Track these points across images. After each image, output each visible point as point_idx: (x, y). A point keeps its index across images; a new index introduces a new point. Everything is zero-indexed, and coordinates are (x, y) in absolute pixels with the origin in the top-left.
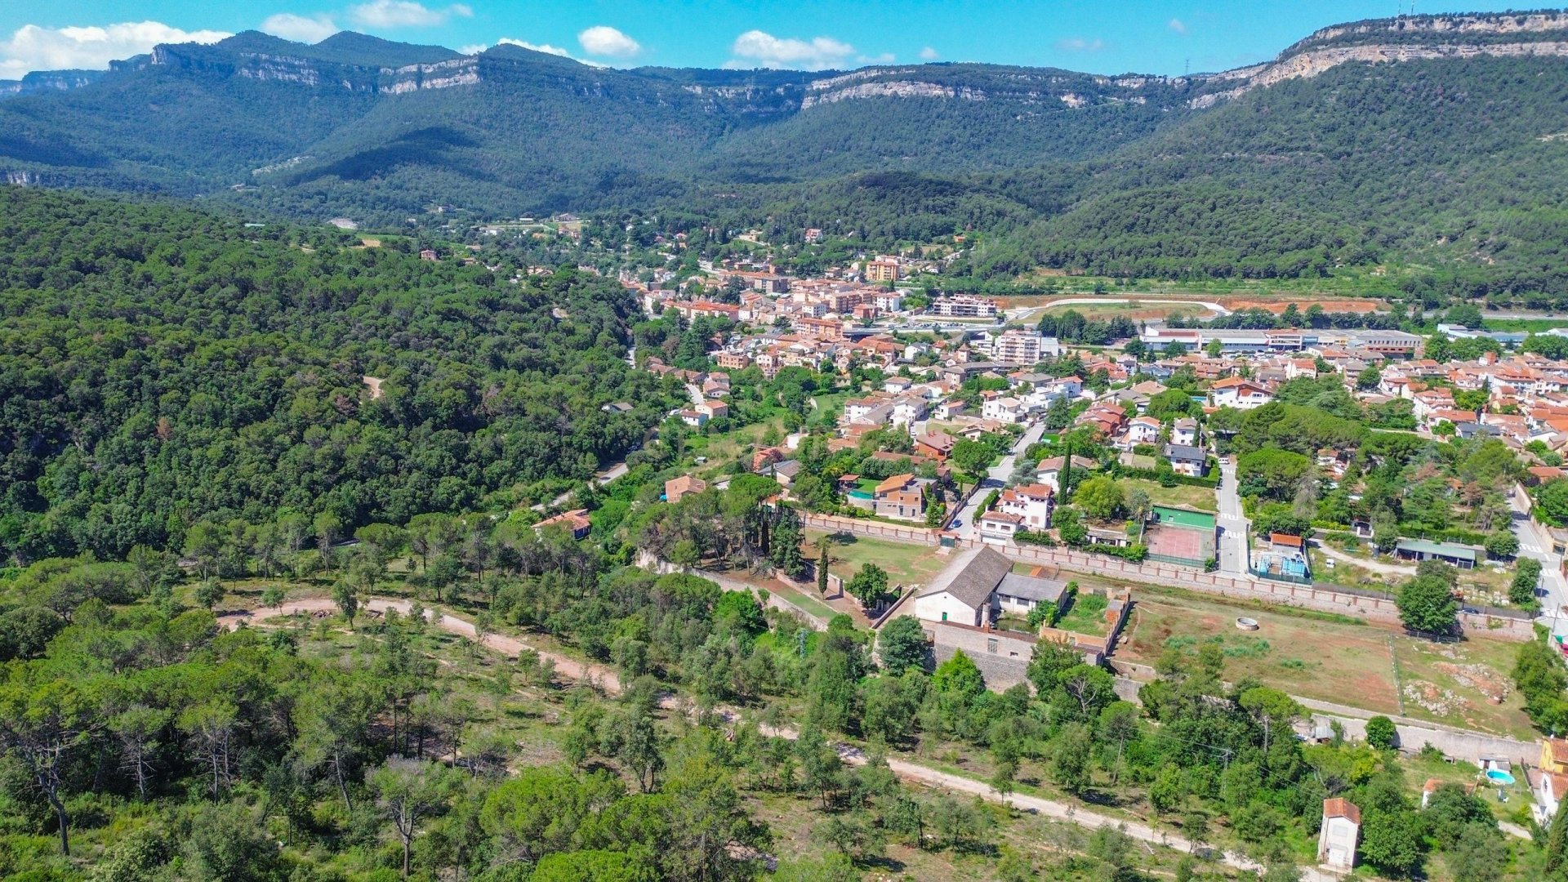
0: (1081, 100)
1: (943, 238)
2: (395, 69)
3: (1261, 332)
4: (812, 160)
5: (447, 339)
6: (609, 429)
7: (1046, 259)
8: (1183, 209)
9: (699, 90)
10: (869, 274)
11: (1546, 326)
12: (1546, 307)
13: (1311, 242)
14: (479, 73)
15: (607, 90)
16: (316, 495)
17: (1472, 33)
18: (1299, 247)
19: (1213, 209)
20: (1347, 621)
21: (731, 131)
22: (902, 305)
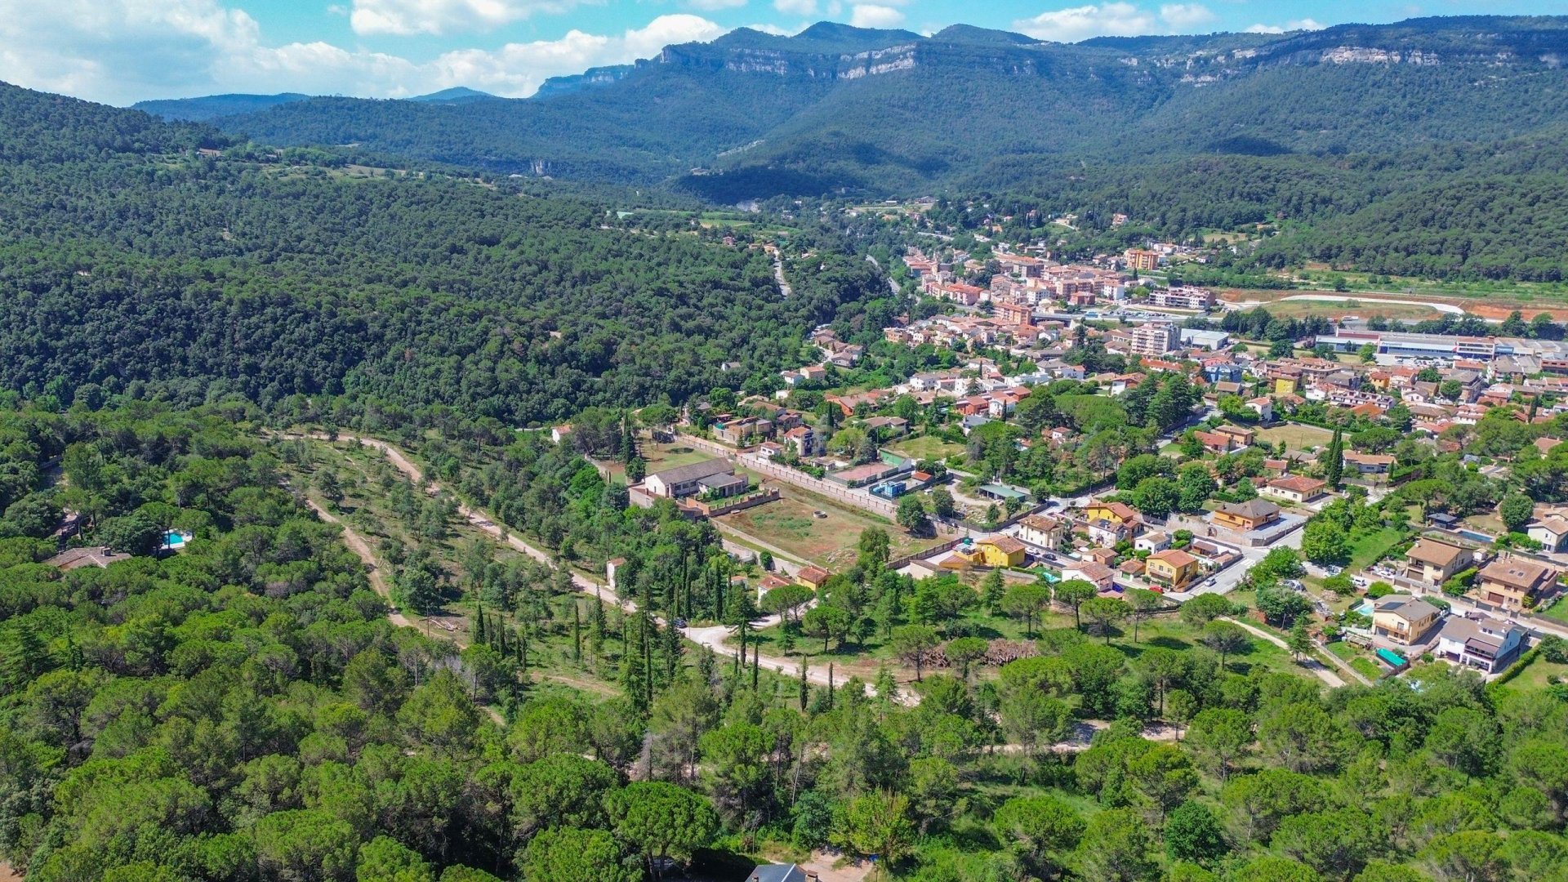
1: (1244, 226)
2: (853, 55)
9: (1134, 61)
10: (1129, 262)
14: (914, 58)
21: (1162, 103)
22: (1128, 294)
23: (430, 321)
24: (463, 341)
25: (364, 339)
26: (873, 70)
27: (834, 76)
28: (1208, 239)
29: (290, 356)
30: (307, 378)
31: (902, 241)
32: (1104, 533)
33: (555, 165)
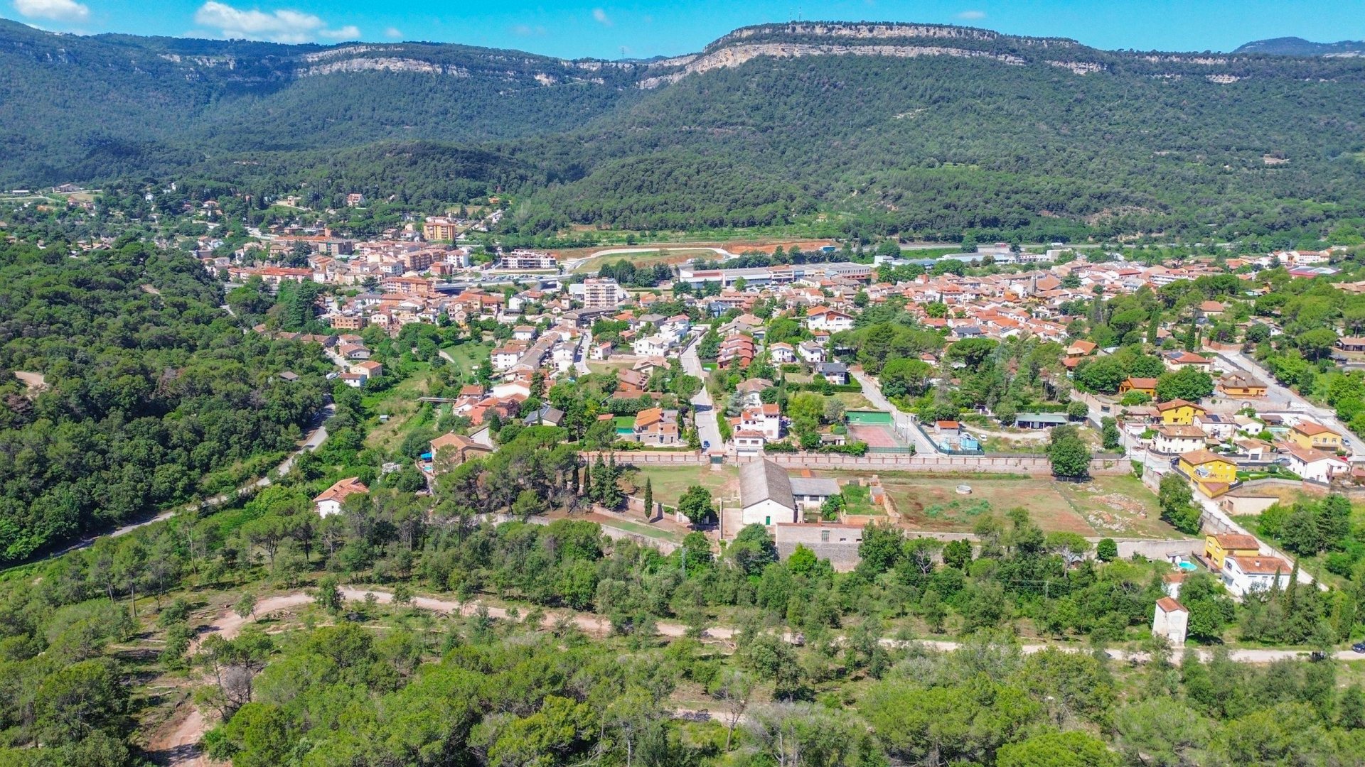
0: (551, 79)
1: (479, 199)
3: (763, 269)
4: (315, 128)
5: (65, 324)
6: (297, 398)
7: (579, 217)
8: (676, 173)
9: (177, 58)
10: (427, 234)
11: (940, 253)
12: (935, 240)
13: (773, 199)
15: (74, 56)
16: (29, 504)
17: (841, 37)
18: (767, 201)
19: (698, 173)
20: (1018, 477)
21: (218, 100)
22: (470, 262)
32: (1220, 427)
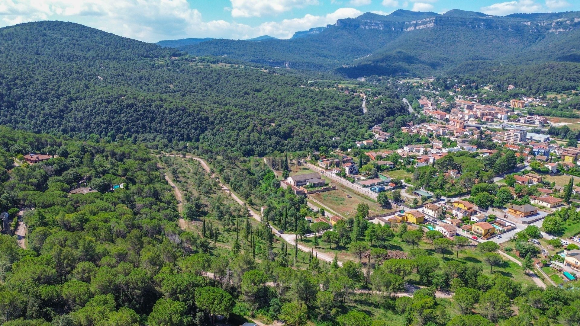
1: (566, 92)
2: (410, 22)
9: (529, 23)
10: (512, 105)
14: (434, 23)
15: (486, 26)
21: (540, 40)
22: (508, 118)
23: (230, 118)
24: (241, 125)
25: (208, 123)
26: (417, 28)
27: (402, 30)
28: (548, 96)
29: (183, 128)
30: (188, 135)
31: (419, 94)
32: (458, 213)
33: (292, 63)
